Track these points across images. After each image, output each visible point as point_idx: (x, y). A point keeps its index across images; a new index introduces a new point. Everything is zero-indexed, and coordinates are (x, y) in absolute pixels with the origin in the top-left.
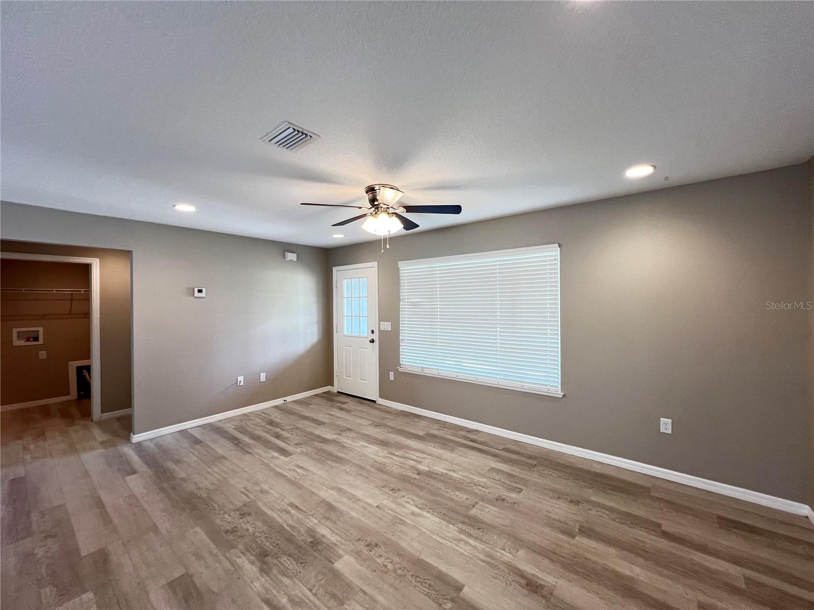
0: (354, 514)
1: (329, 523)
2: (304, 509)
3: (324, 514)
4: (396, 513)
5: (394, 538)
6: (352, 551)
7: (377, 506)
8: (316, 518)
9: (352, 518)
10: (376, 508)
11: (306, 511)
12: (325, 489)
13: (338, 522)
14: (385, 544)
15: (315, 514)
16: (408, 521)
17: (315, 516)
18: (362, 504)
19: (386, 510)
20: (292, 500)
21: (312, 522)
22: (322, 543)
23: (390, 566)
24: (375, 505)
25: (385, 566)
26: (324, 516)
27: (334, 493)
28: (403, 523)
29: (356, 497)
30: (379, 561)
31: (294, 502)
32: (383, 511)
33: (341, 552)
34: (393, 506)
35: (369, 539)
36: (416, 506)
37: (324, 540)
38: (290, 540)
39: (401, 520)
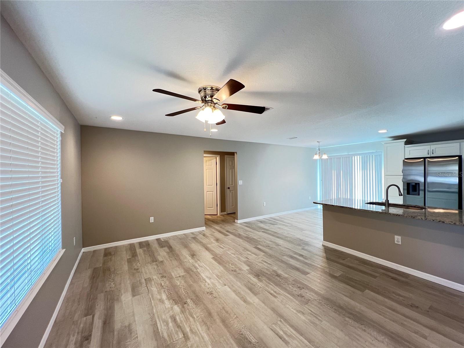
0: (239, 284)
1: (252, 282)
2: (266, 292)
3: (254, 287)
4: (218, 280)
5: (225, 271)
6: (243, 271)
7: (225, 285)
8: (259, 286)
9: (240, 282)
10: (226, 284)
11: (265, 290)
12: (255, 304)
13: (247, 282)
14: (229, 270)
15: (259, 288)
16: (215, 276)
17: (259, 287)
18: (234, 288)
19: (222, 282)
20: (276, 300)
21: (260, 284)
22: (254, 275)
23: (230, 265)
24: (226, 286)
25: (232, 265)
26: (254, 286)
27: (248, 299)
28: (217, 276)
29: (235, 293)
30: (233, 267)
31: (275, 298)
32: (223, 282)
33: (247, 271)
34: (217, 284)
35: (235, 273)
36: (206, 282)
37: (254, 276)
38: (269, 279)
39: (217, 277)
